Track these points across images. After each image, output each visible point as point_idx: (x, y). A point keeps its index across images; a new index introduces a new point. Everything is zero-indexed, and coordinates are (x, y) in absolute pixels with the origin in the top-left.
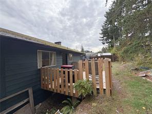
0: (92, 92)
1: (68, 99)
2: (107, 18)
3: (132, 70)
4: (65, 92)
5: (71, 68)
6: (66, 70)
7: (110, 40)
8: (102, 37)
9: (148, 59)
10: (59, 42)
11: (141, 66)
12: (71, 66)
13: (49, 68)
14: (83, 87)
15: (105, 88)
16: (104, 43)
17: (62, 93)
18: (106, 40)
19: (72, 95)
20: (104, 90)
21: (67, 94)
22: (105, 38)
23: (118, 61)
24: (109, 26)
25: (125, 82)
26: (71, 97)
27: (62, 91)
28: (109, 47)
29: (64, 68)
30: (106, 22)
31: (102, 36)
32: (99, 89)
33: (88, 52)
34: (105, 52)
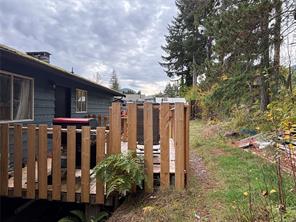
0: (143, 181)
1: (74, 212)
2: (182, 9)
3: (227, 136)
4: (63, 195)
5: (86, 124)
6: (72, 131)
7: (185, 68)
8: (168, 59)
9: (255, 114)
10: (42, 54)
11: (244, 128)
12: (87, 120)
13: (12, 124)
14: (120, 172)
15: (172, 170)
16: (170, 75)
17: (56, 197)
18: (177, 65)
19: (86, 201)
20: (172, 175)
21: (71, 199)
22: (174, 60)
23: (200, 118)
24: (186, 31)
25: (214, 160)
26: (82, 207)
27: (56, 192)
28: (182, 84)
29: (65, 124)
30: (180, 21)
31: (168, 55)
32: (159, 174)
33: (130, 92)
34: (172, 97)
